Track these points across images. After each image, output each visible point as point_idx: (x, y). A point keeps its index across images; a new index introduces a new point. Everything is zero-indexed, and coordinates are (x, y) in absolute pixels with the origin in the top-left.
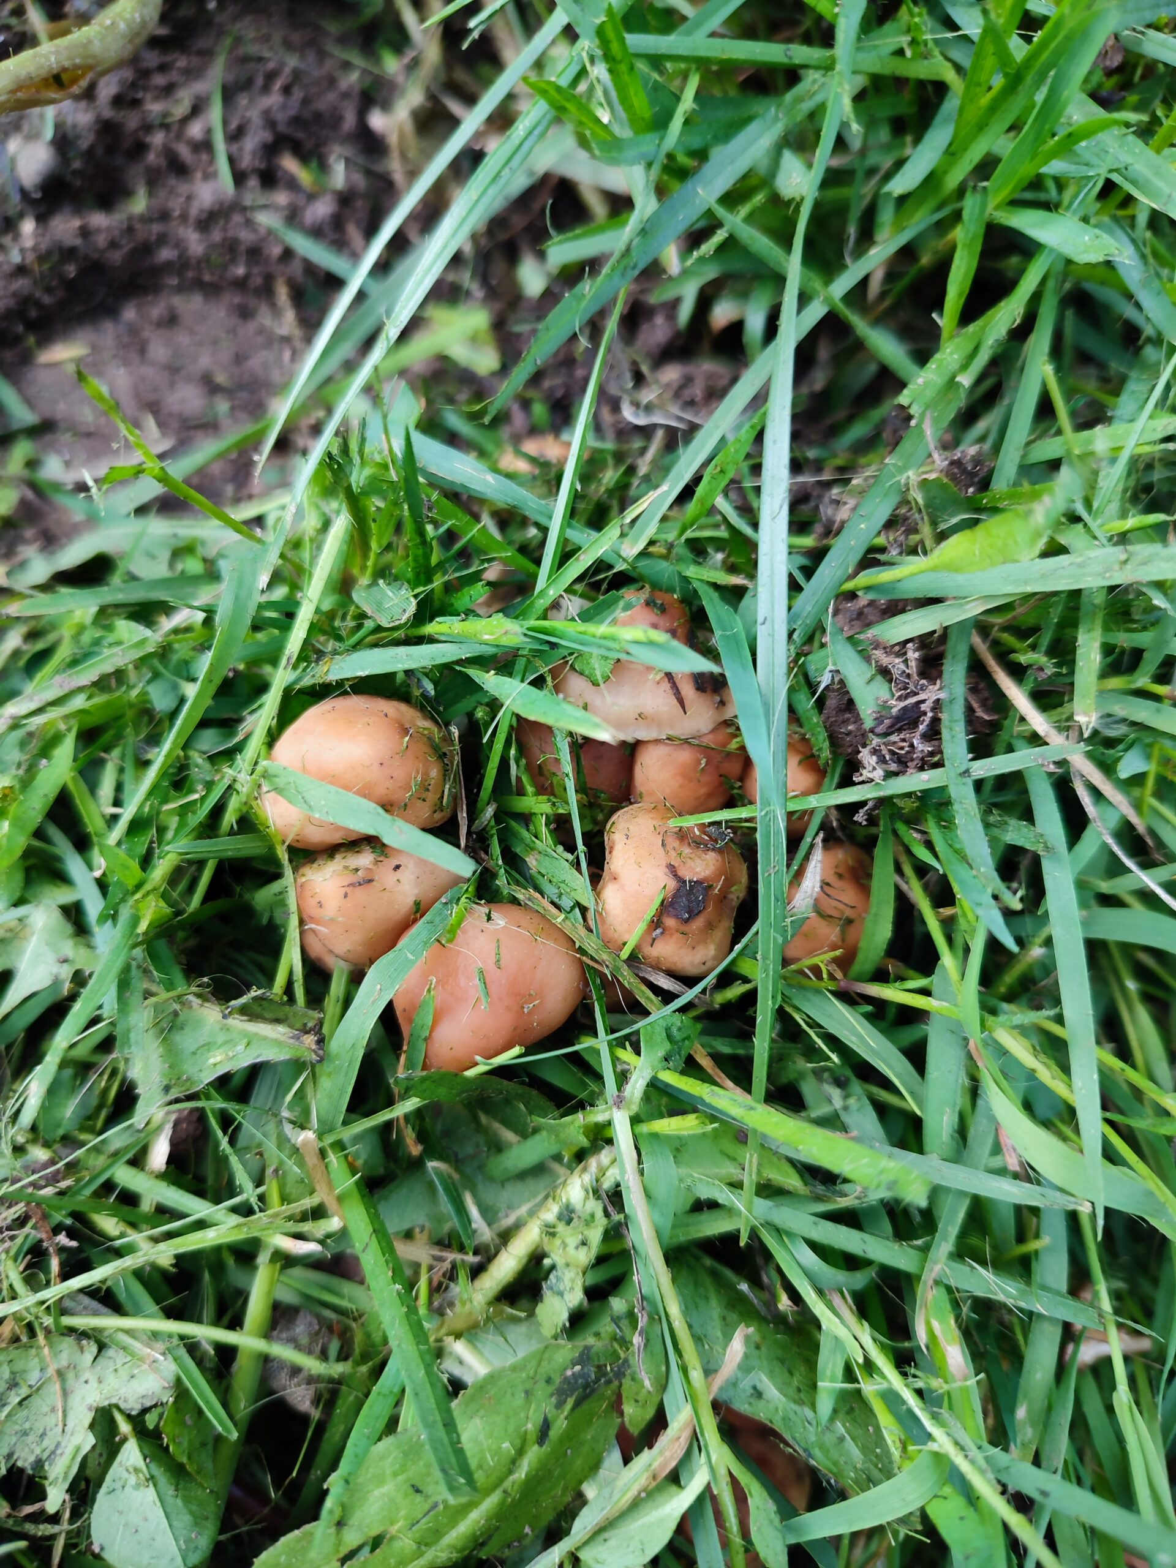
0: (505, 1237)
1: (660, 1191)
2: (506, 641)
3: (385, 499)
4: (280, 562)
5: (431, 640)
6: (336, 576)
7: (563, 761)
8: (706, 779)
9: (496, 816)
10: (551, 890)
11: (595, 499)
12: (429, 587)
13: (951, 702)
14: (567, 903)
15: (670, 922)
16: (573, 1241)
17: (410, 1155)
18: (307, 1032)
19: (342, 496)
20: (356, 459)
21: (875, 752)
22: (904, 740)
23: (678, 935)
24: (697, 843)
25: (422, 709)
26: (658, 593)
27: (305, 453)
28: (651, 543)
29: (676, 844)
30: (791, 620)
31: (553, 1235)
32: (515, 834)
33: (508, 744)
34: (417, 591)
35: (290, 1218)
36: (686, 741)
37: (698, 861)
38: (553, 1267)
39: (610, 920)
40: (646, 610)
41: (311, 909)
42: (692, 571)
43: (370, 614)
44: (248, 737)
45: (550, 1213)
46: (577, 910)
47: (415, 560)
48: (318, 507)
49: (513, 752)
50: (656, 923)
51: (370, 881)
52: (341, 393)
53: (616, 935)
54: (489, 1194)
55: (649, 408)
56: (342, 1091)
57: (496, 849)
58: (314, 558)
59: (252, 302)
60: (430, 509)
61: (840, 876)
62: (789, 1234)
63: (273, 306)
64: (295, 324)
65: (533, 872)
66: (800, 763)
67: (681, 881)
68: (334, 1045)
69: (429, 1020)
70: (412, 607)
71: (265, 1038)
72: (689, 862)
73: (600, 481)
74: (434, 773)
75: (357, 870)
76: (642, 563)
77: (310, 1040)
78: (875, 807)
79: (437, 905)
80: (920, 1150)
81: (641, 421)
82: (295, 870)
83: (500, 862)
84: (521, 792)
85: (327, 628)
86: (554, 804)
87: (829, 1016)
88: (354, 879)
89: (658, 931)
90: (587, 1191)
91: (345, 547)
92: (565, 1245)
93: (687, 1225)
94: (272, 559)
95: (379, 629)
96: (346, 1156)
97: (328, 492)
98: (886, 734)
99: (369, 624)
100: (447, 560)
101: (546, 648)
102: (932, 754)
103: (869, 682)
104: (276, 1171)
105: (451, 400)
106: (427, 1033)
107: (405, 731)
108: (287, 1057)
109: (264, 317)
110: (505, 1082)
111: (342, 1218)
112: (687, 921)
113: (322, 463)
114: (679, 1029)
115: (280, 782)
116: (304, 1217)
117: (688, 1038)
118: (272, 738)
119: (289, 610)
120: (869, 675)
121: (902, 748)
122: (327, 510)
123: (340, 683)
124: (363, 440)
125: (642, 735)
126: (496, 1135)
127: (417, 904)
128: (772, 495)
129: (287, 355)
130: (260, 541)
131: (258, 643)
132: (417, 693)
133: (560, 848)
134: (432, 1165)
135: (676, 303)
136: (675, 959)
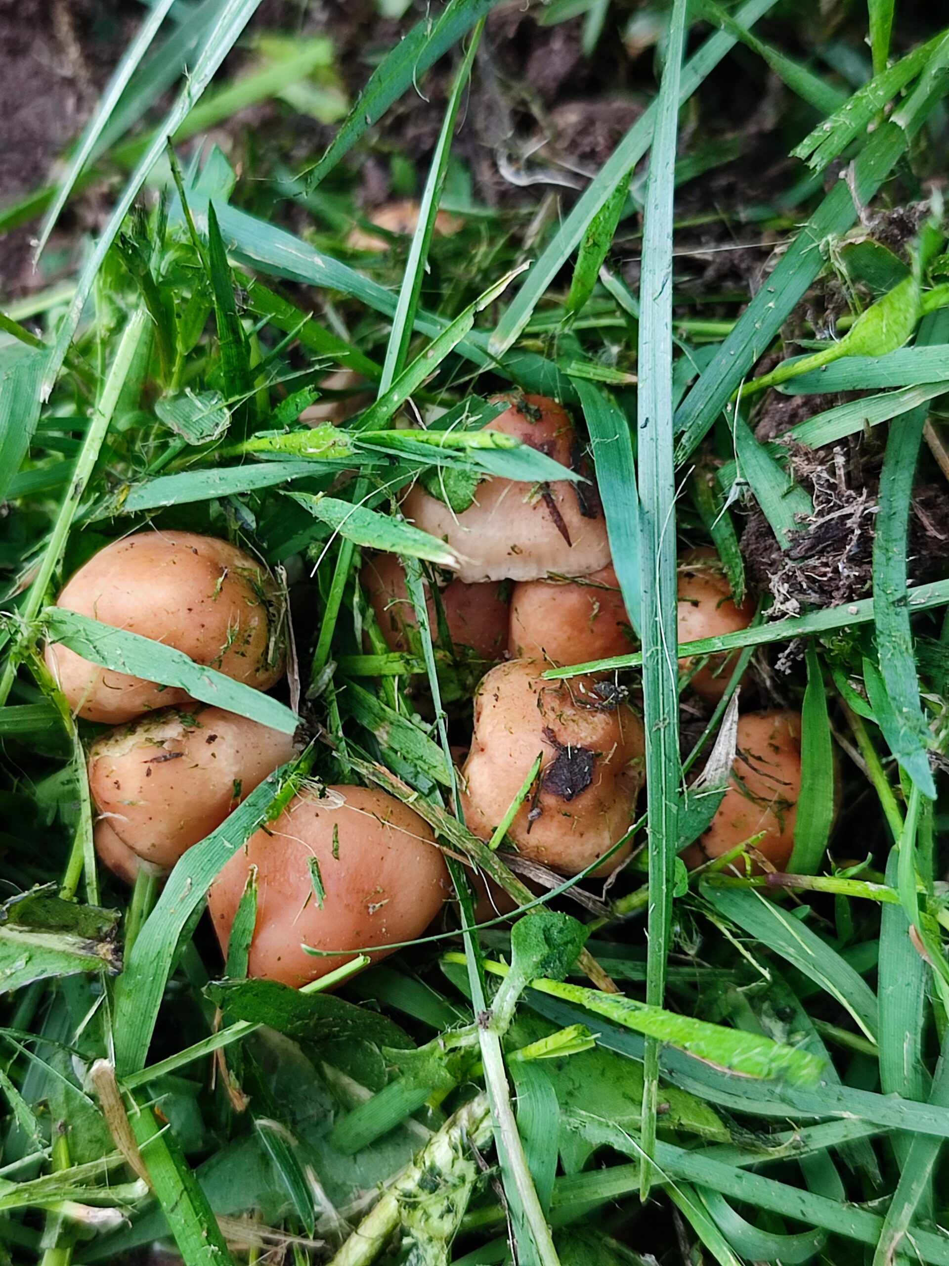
0: (355, 1221)
1: (538, 1131)
2: (334, 455)
3: (190, 287)
4: (65, 370)
5: (249, 459)
6: (135, 387)
7: (417, 608)
8: (599, 628)
9: (337, 679)
10: (406, 769)
11: (465, 283)
12: (248, 395)
13: (890, 517)
14: (424, 784)
15: (549, 800)
16: (436, 1210)
17: (234, 1110)
18: (102, 940)
19: (139, 288)
20: (156, 242)
21: (788, 578)
22: (826, 565)
23: (560, 817)
24: (582, 703)
25: (242, 546)
26: (534, 397)
27: (95, 232)
28: (524, 336)
29: (556, 704)
30: (677, 419)
31: (413, 1206)
32: (360, 702)
33: (349, 588)
34: (232, 400)
35: (80, 1183)
36: (573, 581)
37: (583, 724)
38: (415, 1245)
39: (476, 800)
40: (517, 417)
41: (107, 792)
42: (573, 369)
43: (176, 430)
44: (27, 589)
45: (411, 1178)
46: (438, 792)
47: (228, 363)
48: (111, 301)
49: (356, 599)
50: (532, 801)
51: (179, 755)
52: (140, 152)
53: (484, 820)
54: (338, 1170)
55: (532, 165)
56: (146, 1015)
57: (336, 720)
58: (106, 366)
59: (24, 34)
60: (245, 300)
61: (776, 749)
62: (707, 1191)
63: (52, 38)
64: (81, 61)
65: (384, 747)
66: (719, 606)
67: (561, 748)
68: (135, 953)
69: (251, 923)
70: (226, 421)
71: (51, 951)
72: (572, 726)
73: (471, 260)
74: (256, 621)
75: (162, 742)
76: (515, 360)
77: (105, 949)
78: (798, 650)
79: (262, 785)
80: (878, 1089)
81: (523, 181)
82: (87, 747)
83: (341, 734)
84: (369, 650)
85: (124, 452)
86: (407, 662)
87: (763, 924)
88: (158, 752)
89: (535, 812)
90: (455, 1149)
91: (145, 350)
92: (427, 1216)
93: (581, 1186)
94: (55, 367)
95: (188, 450)
96: (152, 1108)
97: (123, 283)
98: (804, 558)
99: (175, 444)
100: (269, 361)
101: (386, 463)
102: (862, 580)
103: (784, 496)
104: (64, 1126)
105: (286, 158)
106: (249, 940)
107: (220, 571)
108: (78, 970)
109: (41, 55)
110: (348, 1005)
111: (148, 1181)
112: (570, 798)
113: (113, 246)
114: (561, 931)
115: (67, 630)
116: (99, 1181)
117: (572, 941)
118: (56, 587)
119: (77, 428)
120: (785, 488)
121: (824, 575)
122: (122, 304)
123: (140, 515)
124: (163, 218)
125: (517, 574)
126: (345, 1091)
127: (237, 784)
128: (653, 272)
129: (70, 103)
130: (39, 344)
131: (40, 472)
132: (234, 526)
133: (417, 718)
134: (261, 1123)
135: (581, 20)
136: (560, 848)
